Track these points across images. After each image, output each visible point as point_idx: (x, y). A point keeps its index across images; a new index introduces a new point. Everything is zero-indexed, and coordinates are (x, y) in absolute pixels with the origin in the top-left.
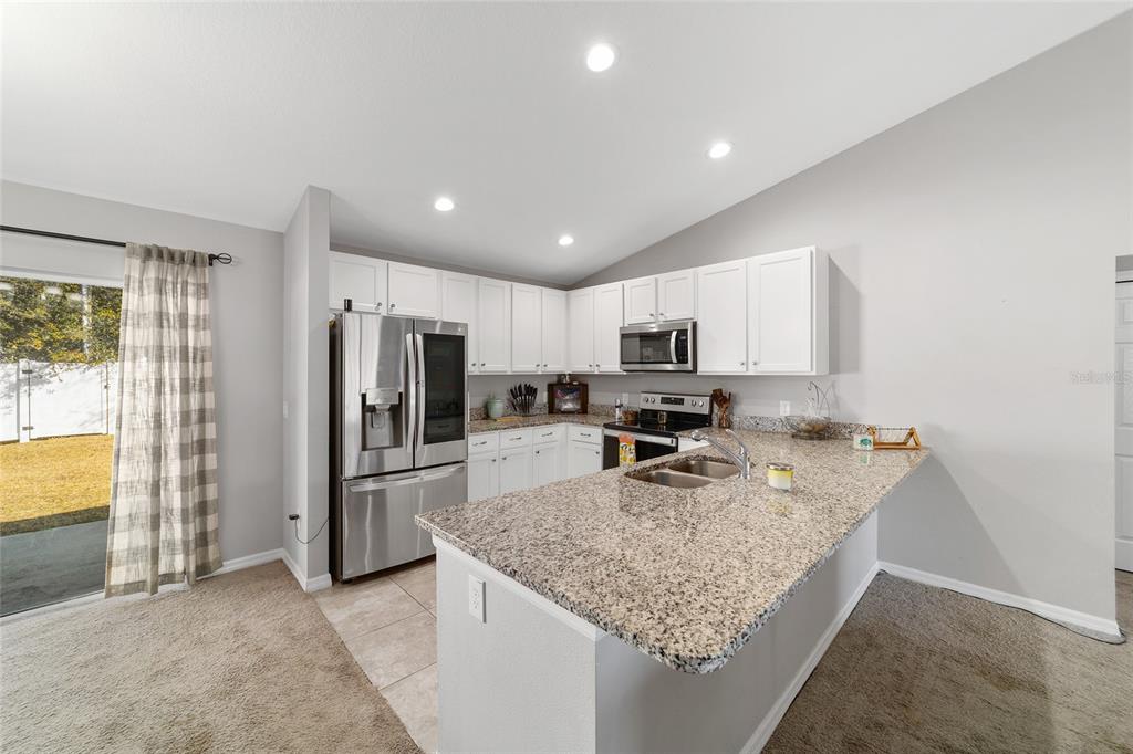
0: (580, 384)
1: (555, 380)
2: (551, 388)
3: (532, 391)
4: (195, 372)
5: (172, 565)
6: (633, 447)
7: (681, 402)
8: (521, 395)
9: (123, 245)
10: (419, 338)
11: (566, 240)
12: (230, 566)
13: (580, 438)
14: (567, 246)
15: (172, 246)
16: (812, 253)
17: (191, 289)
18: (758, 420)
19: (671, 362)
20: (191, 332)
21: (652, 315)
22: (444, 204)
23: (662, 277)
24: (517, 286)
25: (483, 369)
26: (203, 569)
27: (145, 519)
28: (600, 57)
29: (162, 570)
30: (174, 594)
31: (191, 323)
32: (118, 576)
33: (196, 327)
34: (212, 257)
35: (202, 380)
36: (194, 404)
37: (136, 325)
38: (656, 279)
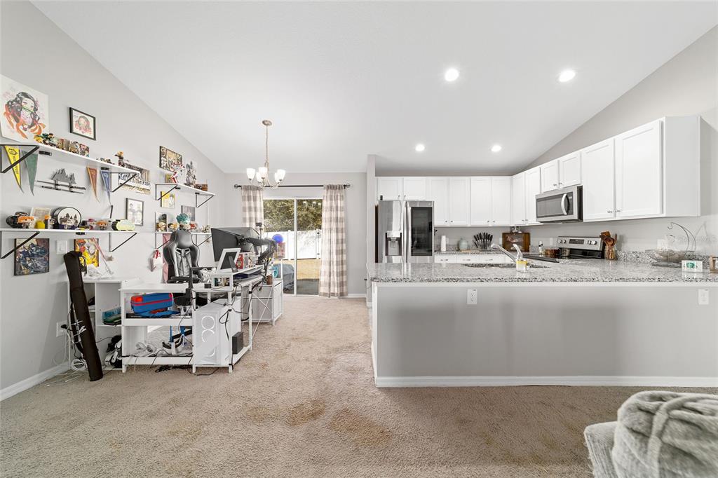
0: (523, 233)
1: (508, 231)
2: (505, 235)
3: (489, 237)
4: (340, 226)
5: (334, 290)
7: (582, 242)
8: (481, 238)
9: (322, 186)
10: (409, 209)
11: (496, 148)
12: (350, 296)
14: (497, 151)
15: (334, 184)
16: (662, 124)
17: (339, 197)
19: (563, 215)
20: (339, 212)
21: (555, 185)
22: (420, 148)
23: (562, 158)
24: (473, 178)
25: (452, 224)
26: (342, 294)
27: (328, 273)
28: (452, 75)
29: (332, 292)
30: (334, 299)
31: (339, 209)
32: (322, 290)
33: (341, 211)
34: (345, 186)
35: (342, 229)
36: (340, 237)
37: (326, 211)
38: (558, 160)
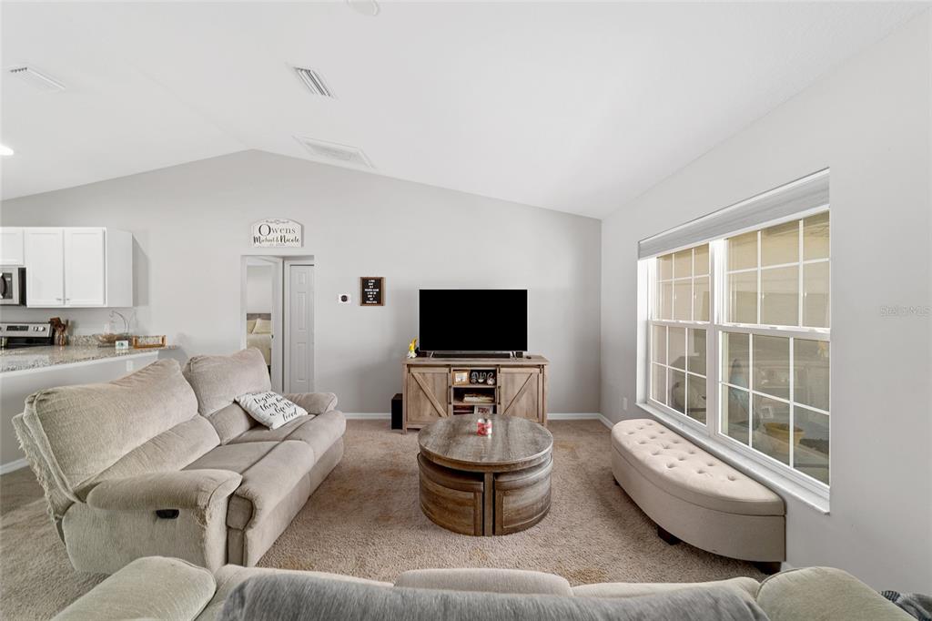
7: (26, 329)
16: (104, 232)
18: (88, 338)
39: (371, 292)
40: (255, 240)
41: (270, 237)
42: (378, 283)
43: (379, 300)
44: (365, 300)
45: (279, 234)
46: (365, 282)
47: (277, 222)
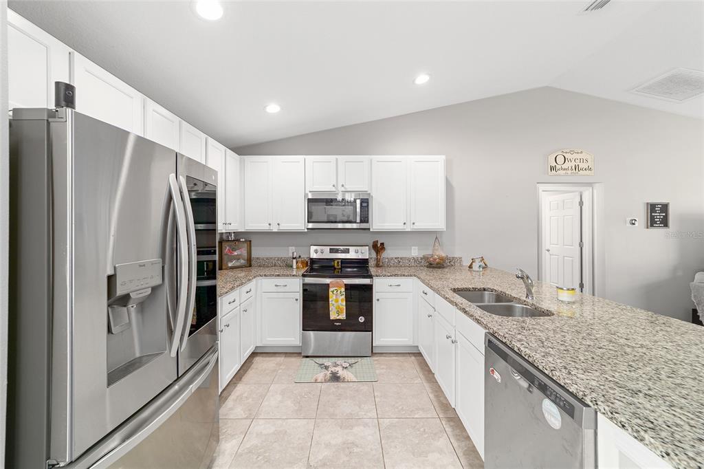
0: (246, 241)
2: (220, 245)
6: (343, 290)
7: (347, 251)
10: (183, 180)
13: (275, 289)
16: (444, 160)
18: (399, 260)
19: (355, 222)
21: (334, 186)
23: (341, 158)
38: (337, 159)
39: (659, 216)
40: (552, 168)
41: (565, 166)
42: (665, 208)
43: (665, 223)
44: (652, 223)
45: (573, 164)
46: (652, 207)
47: (572, 152)
